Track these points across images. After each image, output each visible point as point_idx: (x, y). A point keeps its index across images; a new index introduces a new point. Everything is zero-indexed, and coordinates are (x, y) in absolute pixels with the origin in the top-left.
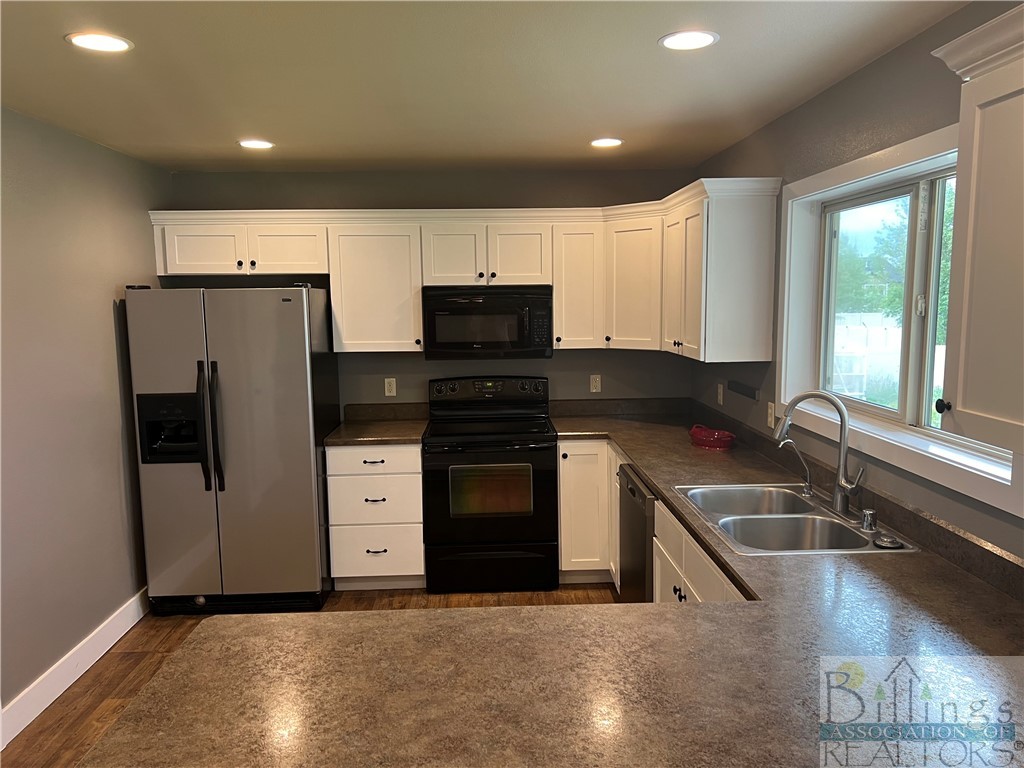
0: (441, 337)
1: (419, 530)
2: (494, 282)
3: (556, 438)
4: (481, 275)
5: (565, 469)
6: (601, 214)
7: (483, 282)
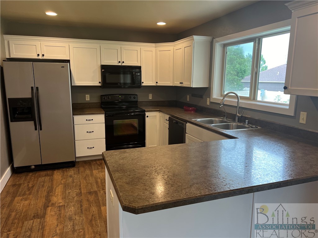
0: (108, 81)
1: (104, 141)
2: (123, 64)
3: (144, 111)
4: (120, 62)
5: (147, 120)
6: (154, 45)
7: (120, 64)
